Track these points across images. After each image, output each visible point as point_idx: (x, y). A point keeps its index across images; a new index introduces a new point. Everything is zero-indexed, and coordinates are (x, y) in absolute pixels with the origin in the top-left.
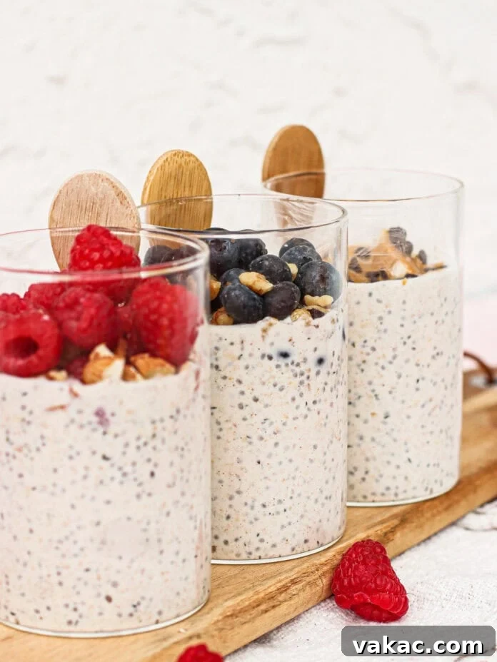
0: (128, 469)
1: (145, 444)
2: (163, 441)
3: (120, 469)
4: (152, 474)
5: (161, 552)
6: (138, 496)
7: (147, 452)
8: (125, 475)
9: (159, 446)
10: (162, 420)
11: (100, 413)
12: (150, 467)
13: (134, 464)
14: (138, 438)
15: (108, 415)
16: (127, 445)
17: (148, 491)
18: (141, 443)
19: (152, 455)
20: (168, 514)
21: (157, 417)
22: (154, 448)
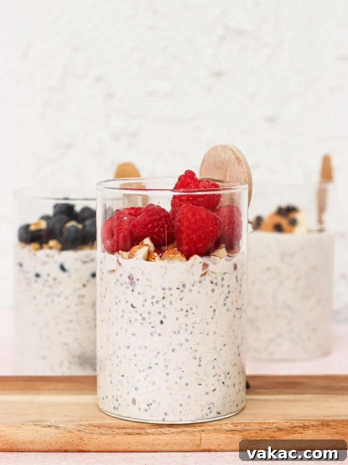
0: (146, 315)
1: (157, 302)
2: (171, 303)
3: (141, 315)
4: (162, 322)
5: (167, 374)
6: (152, 334)
7: (159, 307)
8: (144, 319)
9: (167, 305)
10: (170, 289)
11: (130, 277)
12: (160, 318)
13: (149, 313)
14: (153, 298)
15: (135, 280)
16: (145, 300)
17: (158, 332)
18: (154, 301)
19: (162, 310)
20: (173, 350)
21: (166, 286)
22: (164, 306)
